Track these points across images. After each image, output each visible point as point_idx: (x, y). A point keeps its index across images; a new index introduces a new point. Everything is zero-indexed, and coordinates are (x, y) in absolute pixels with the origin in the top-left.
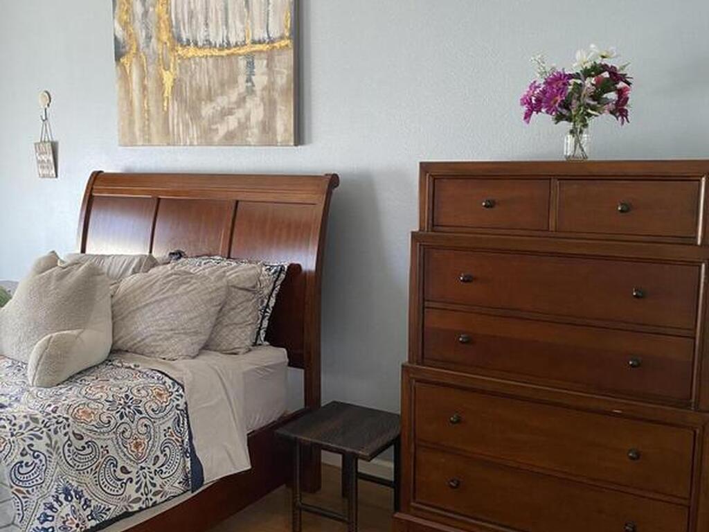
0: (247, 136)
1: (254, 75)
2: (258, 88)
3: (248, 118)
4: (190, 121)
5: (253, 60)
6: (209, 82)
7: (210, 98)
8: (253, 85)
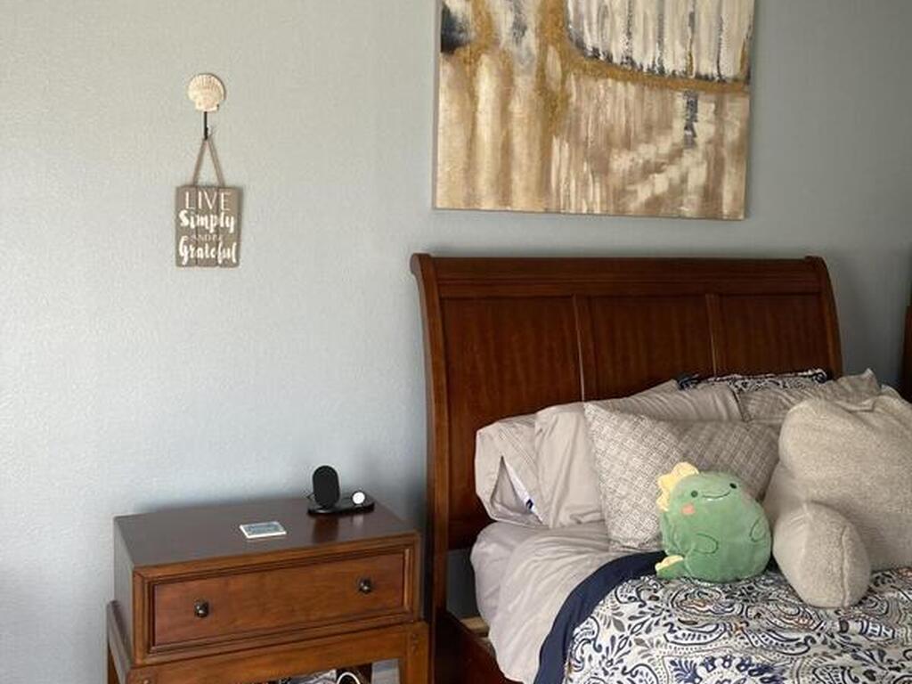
0: (681, 205)
1: (696, 121)
2: (701, 139)
3: (684, 180)
4: (590, 176)
5: (696, 101)
6: (627, 121)
7: (628, 144)
8: (694, 135)
